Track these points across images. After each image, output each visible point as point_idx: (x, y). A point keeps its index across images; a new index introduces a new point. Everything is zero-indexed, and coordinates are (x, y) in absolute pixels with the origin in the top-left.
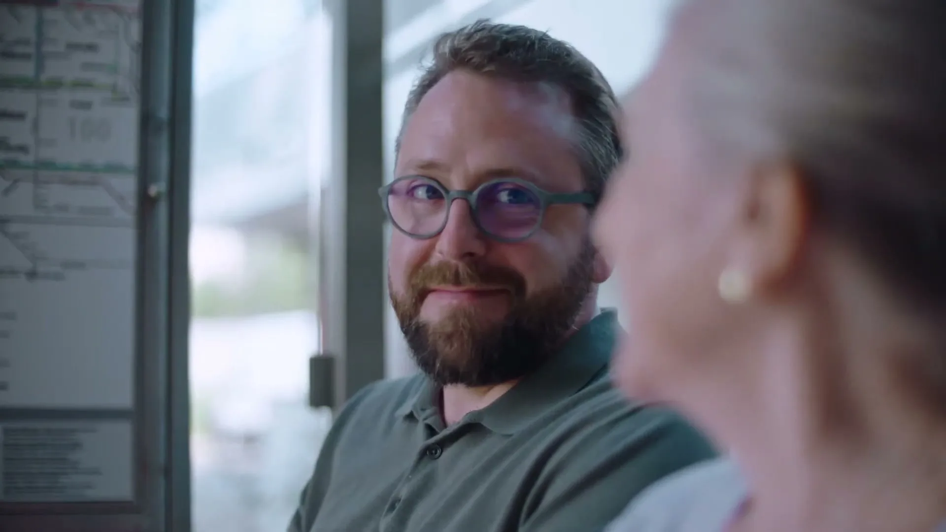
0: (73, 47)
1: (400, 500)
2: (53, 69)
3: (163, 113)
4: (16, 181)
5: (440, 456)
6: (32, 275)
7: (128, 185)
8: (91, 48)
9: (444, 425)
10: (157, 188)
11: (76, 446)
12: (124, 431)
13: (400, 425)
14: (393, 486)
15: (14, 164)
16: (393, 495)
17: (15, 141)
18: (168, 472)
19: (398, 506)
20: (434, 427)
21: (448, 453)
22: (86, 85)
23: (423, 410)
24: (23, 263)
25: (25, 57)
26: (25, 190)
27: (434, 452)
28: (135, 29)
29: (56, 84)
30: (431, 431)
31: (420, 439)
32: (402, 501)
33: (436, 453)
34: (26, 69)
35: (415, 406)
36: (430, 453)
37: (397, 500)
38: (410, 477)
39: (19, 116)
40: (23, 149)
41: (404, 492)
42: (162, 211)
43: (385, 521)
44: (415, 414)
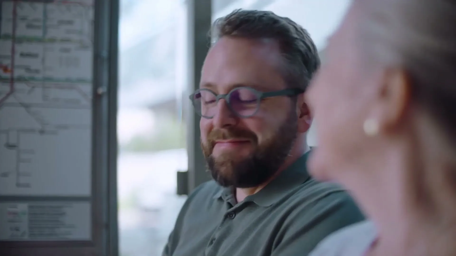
0: (61, 22)
1: (215, 239)
2: (52, 33)
3: (105, 53)
4: (33, 87)
5: (234, 218)
6: (42, 132)
7: (88, 88)
8: (70, 22)
9: (236, 202)
10: (102, 90)
11: (63, 214)
12: (86, 207)
13: (216, 203)
14: (212, 232)
15: (33, 79)
16: (212, 237)
17: (33, 67)
18: (107, 226)
19: (214, 242)
20: (231, 203)
21: (238, 215)
22: (67, 40)
23: (227, 195)
24: (38, 126)
25: (38, 27)
26: (38, 91)
27: (231, 215)
28: (91, 14)
29: (53, 40)
30: (230, 205)
31: (224, 210)
32: (216, 240)
33: (232, 216)
34: (38, 33)
35: (222, 194)
36: (229, 216)
37: (214, 239)
38: (220, 228)
39: (35, 56)
40: (37, 71)
41: (217, 235)
42: (105, 102)
43: (208, 250)
44: (223, 198)
